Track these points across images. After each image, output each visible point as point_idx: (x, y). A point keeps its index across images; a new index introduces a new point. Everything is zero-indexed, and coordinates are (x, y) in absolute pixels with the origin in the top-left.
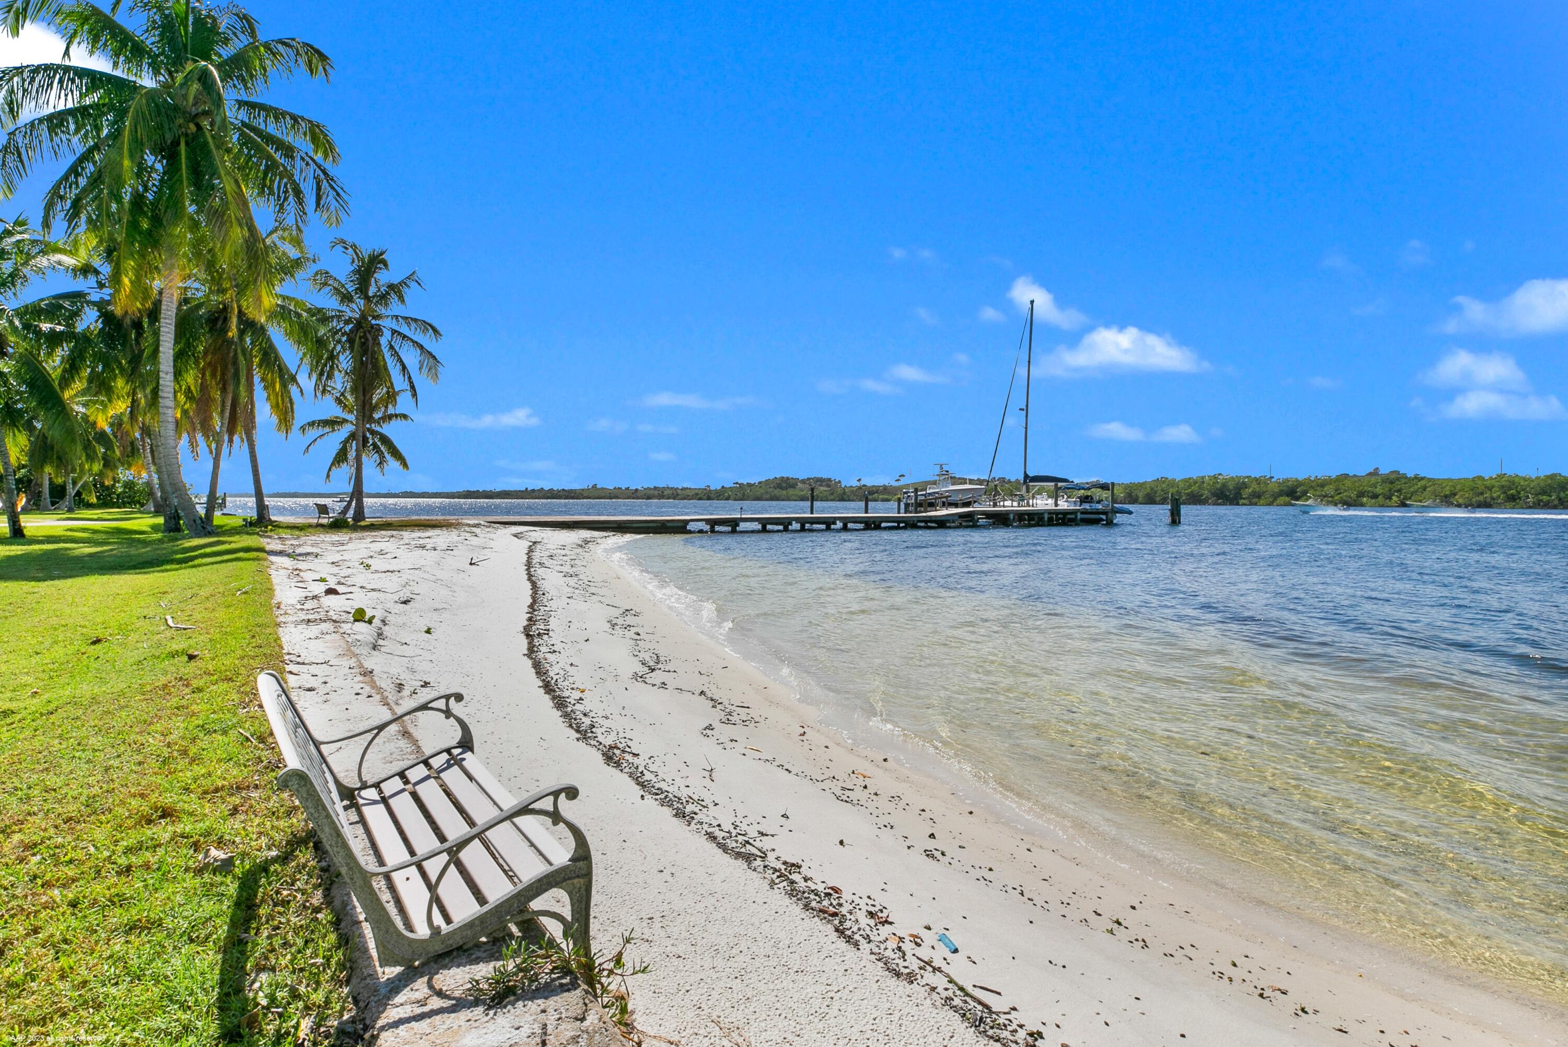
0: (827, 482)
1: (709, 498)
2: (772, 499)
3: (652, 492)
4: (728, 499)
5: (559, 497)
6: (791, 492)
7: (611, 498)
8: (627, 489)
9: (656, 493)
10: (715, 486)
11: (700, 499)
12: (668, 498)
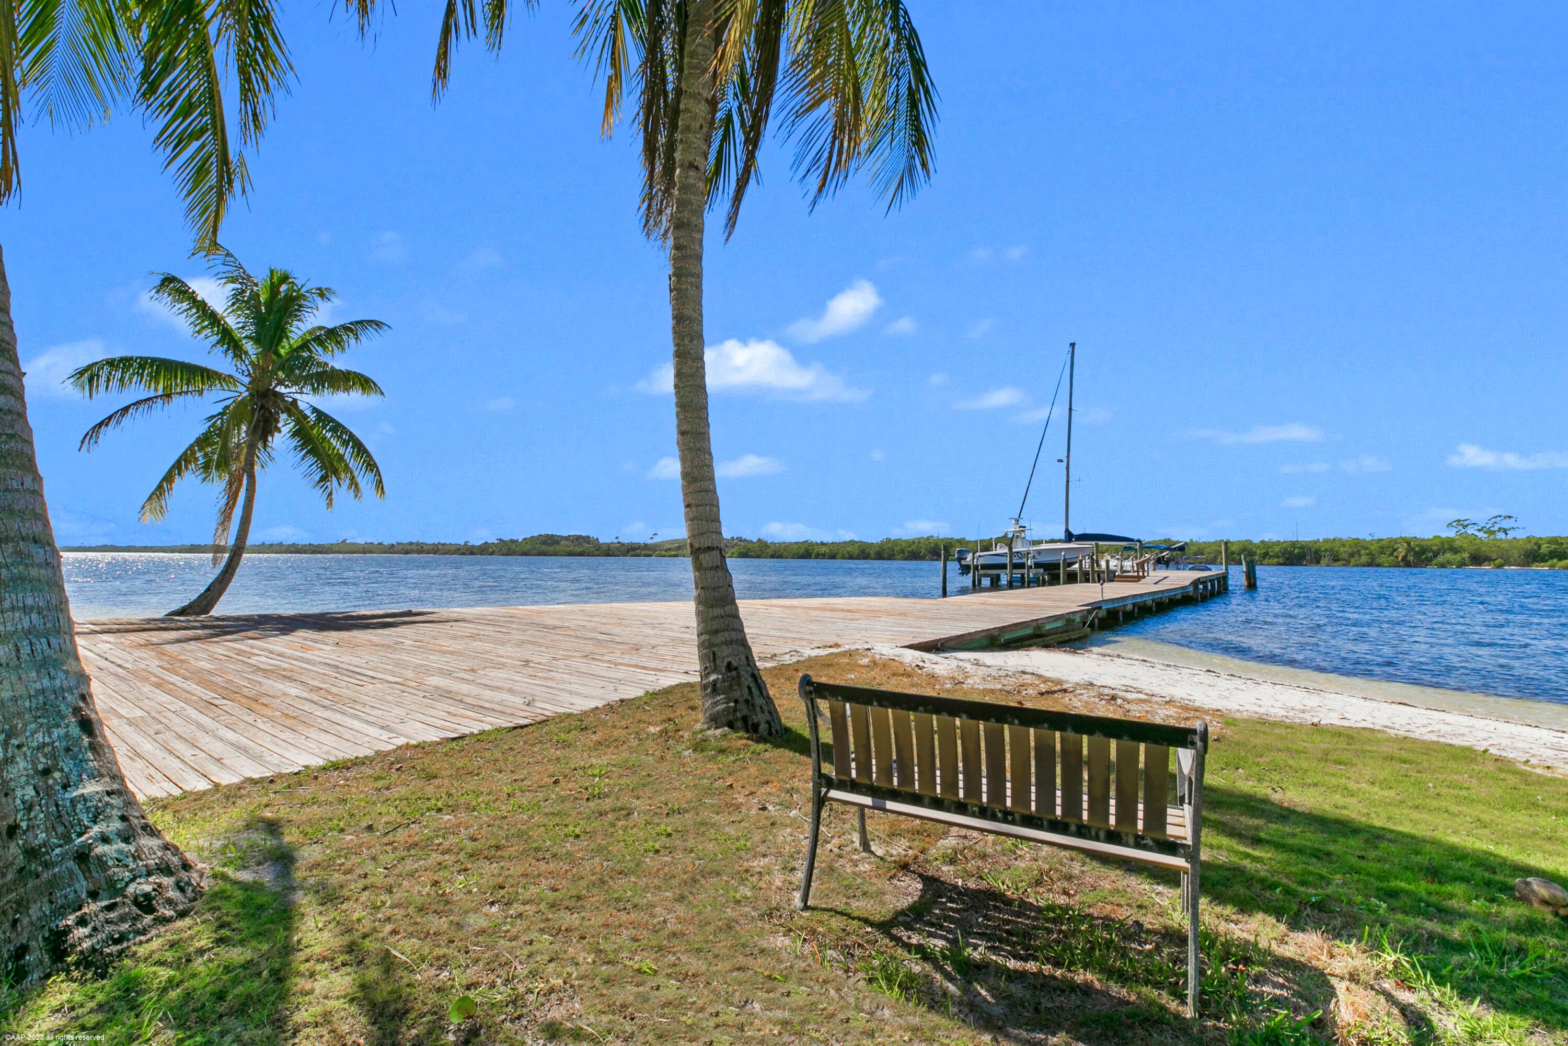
0: (587, 539)
1: (472, 553)
2: (539, 554)
3: (410, 547)
4: (491, 554)
5: (305, 552)
6: (557, 548)
7: (365, 553)
8: (380, 544)
9: (415, 548)
10: (477, 542)
11: (463, 554)
12: (428, 553)
